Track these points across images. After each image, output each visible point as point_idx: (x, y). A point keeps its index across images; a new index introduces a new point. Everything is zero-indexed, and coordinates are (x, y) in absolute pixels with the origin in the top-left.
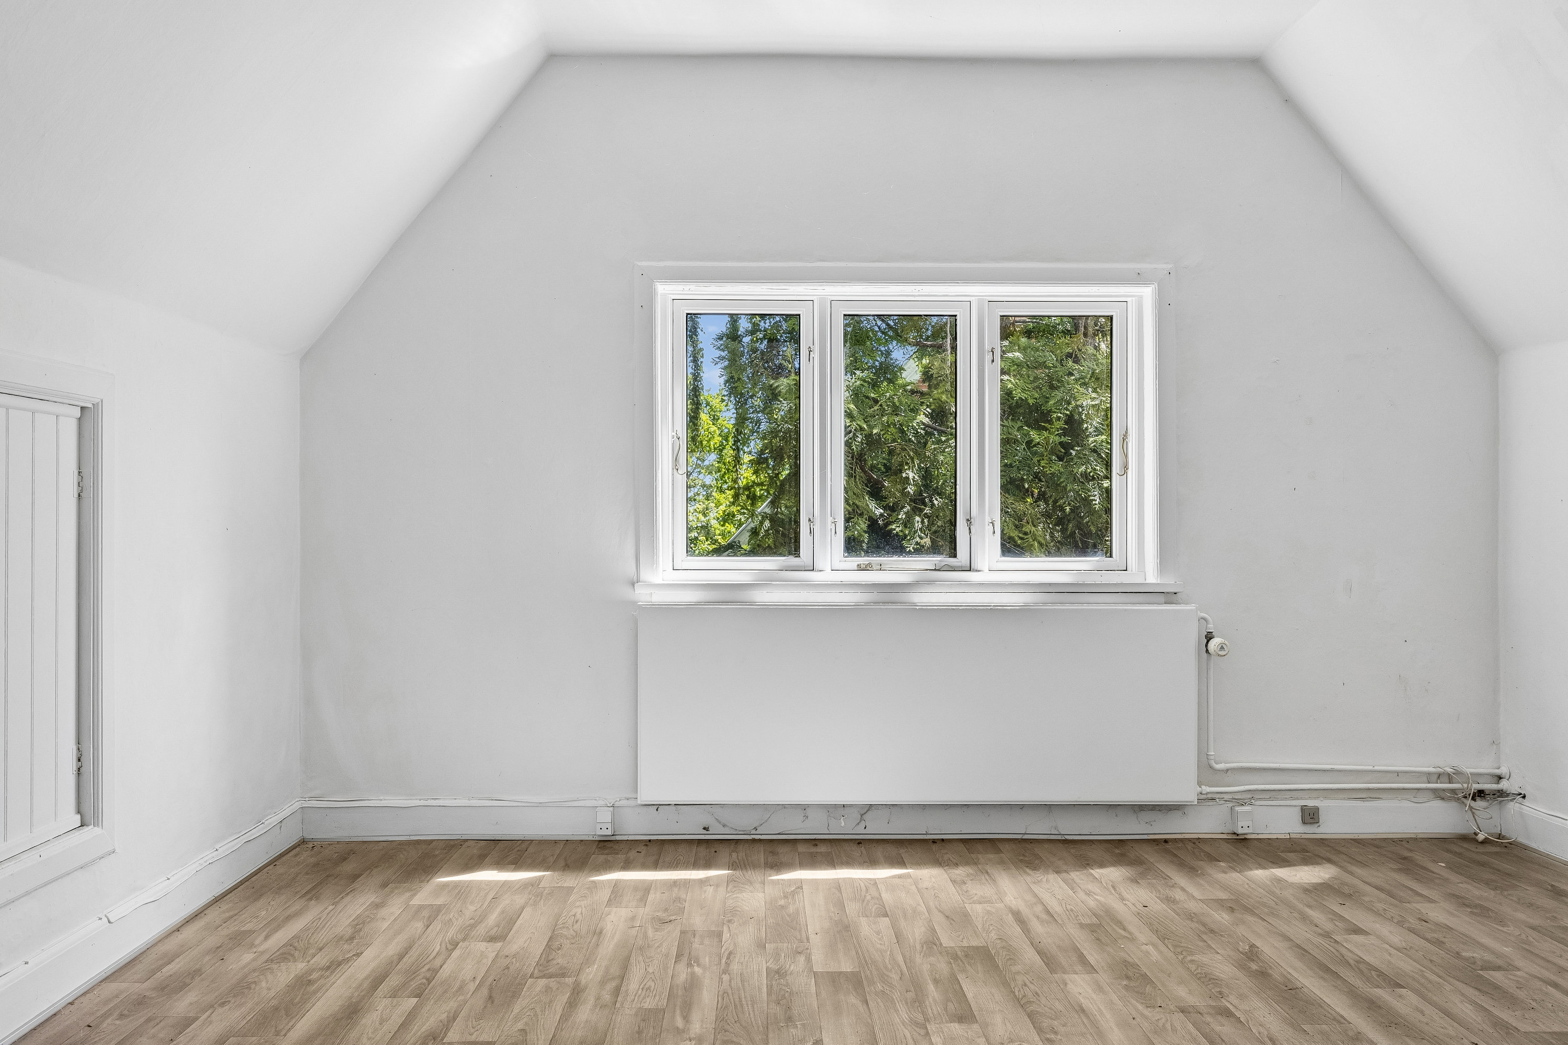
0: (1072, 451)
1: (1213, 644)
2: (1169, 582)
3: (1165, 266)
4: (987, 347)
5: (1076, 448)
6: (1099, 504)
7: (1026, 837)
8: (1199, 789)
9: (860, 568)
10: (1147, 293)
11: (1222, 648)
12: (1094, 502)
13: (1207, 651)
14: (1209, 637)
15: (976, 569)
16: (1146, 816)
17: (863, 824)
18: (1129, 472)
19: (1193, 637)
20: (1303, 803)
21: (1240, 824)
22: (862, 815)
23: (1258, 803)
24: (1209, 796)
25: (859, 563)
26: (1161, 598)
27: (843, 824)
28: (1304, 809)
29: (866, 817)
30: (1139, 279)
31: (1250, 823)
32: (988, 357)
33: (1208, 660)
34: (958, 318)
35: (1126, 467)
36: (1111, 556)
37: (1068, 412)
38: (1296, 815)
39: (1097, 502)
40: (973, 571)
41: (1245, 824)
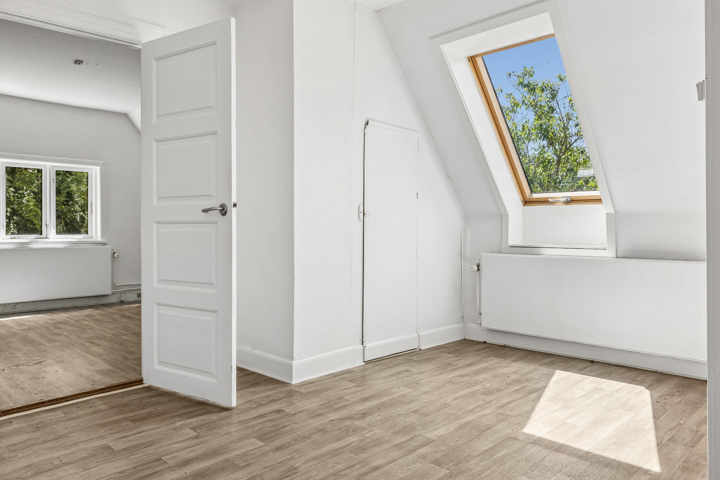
0: (69, 203)
1: (115, 255)
2: (104, 240)
3: (102, 162)
4: (52, 178)
5: (71, 202)
6: (79, 220)
7: (64, 307)
8: (112, 291)
9: (11, 238)
10: (98, 168)
11: (118, 256)
12: (77, 219)
13: (114, 257)
14: (114, 253)
15: (49, 238)
16: (98, 299)
17: (15, 309)
18: (93, 213)
19: (110, 253)
20: (138, 292)
21: (122, 298)
22: (14, 306)
23: (127, 293)
24: (115, 293)
25: (11, 237)
26: (102, 244)
27: (9, 309)
28: (138, 294)
29: (16, 306)
30: (96, 164)
31: (125, 298)
32: (52, 181)
33: (114, 259)
34: (43, 170)
35: (92, 212)
36: (88, 234)
37: (68, 191)
38: (136, 295)
39: (79, 219)
40: (48, 239)
41: (123, 298)
